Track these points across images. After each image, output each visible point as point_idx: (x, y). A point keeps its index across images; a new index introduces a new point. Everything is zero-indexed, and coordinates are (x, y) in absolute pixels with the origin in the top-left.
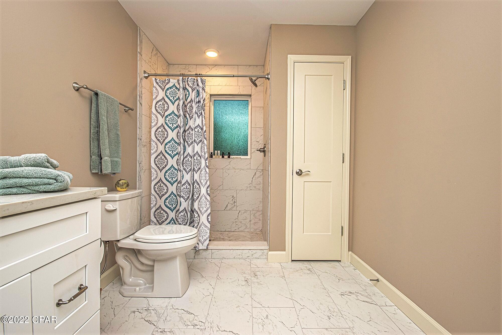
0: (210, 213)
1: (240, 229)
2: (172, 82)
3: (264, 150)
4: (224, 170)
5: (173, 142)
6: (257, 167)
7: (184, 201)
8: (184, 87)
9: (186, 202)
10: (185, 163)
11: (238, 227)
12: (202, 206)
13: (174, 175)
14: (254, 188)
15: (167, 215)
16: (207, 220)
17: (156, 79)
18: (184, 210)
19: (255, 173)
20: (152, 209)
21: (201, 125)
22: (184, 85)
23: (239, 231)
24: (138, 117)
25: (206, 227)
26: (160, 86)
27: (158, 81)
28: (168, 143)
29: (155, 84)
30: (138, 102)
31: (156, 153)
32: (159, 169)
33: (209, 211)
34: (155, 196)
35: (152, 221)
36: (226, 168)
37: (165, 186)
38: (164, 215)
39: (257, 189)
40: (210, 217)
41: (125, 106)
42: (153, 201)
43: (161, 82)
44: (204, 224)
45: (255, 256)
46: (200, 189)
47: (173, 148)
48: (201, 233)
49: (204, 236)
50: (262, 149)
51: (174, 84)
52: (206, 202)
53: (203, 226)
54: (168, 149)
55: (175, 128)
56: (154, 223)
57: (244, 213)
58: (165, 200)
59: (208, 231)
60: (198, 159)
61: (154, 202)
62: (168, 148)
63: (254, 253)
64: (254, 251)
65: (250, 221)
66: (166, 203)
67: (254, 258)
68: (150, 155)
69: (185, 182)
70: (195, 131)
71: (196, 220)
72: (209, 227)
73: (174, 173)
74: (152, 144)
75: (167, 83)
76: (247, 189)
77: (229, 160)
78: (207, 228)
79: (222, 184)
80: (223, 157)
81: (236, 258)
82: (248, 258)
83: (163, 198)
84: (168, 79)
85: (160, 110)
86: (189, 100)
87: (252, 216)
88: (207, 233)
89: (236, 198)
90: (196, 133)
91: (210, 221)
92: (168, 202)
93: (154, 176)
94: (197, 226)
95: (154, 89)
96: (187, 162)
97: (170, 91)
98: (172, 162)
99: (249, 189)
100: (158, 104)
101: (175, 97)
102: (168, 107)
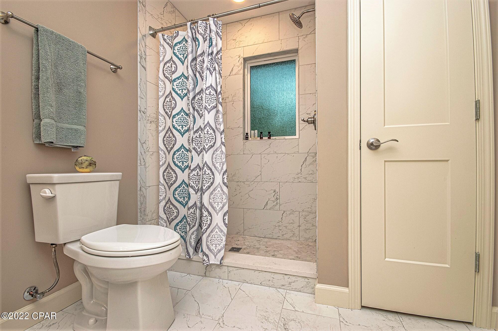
0: (227, 212)
1: (285, 236)
2: (181, 34)
3: (314, 121)
4: (263, 156)
5: (182, 113)
6: (308, 150)
7: (195, 192)
8: (194, 36)
9: (196, 194)
10: (195, 140)
11: (283, 233)
12: (216, 201)
13: (185, 158)
14: (304, 180)
15: (177, 211)
16: (224, 222)
17: (164, 34)
18: (194, 205)
19: (306, 158)
20: (161, 202)
21: (214, 85)
22: (194, 34)
23: (283, 239)
24: (139, 84)
25: (222, 231)
26: (168, 43)
27: (165, 37)
28: (176, 116)
29: (162, 41)
30: (139, 64)
31: (164, 131)
32: (167, 150)
33: (226, 208)
34: (164, 186)
35: (161, 218)
36: (265, 152)
37: (173, 172)
38: (173, 211)
39: (309, 182)
40: (226, 217)
41: (112, 64)
42: (162, 192)
43: (170, 39)
44: (219, 227)
45: (294, 285)
46: (213, 176)
47: (182, 121)
48: (214, 240)
49: (218, 244)
50: (311, 118)
51: (184, 37)
52: (222, 195)
53: (217, 230)
54: (176, 124)
55: (184, 94)
56: (163, 220)
57: (290, 214)
58: (174, 191)
59: (224, 238)
60: (209, 132)
61: (164, 194)
62: (176, 122)
63: (293, 281)
64: (293, 279)
65: (299, 226)
66: (175, 195)
67: (292, 290)
68: (158, 132)
69: (195, 166)
70: (206, 94)
71: (204, 221)
72: (225, 232)
73: (185, 155)
74: (160, 119)
75: (176, 37)
76: (294, 181)
77: (270, 141)
78: (222, 233)
79: (261, 174)
80: (261, 138)
81: (264, 285)
82: (283, 287)
83: (171, 188)
84: (177, 32)
85: (168, 74)
86: (199, 52)
87: (302, 220)
88: (222, 240)
89: (278, 193)
90: (207, 96)
91: (227, 223)
92: (178, 194)
93: (163, 160)
94: (207, 229)
95: (162, 48)
96: (197, 139)
97: (179, 46)
98: (181, 140)
99: (296, 180)
100: (166, 66)
101: (185, 53)
102: (177, 68)
